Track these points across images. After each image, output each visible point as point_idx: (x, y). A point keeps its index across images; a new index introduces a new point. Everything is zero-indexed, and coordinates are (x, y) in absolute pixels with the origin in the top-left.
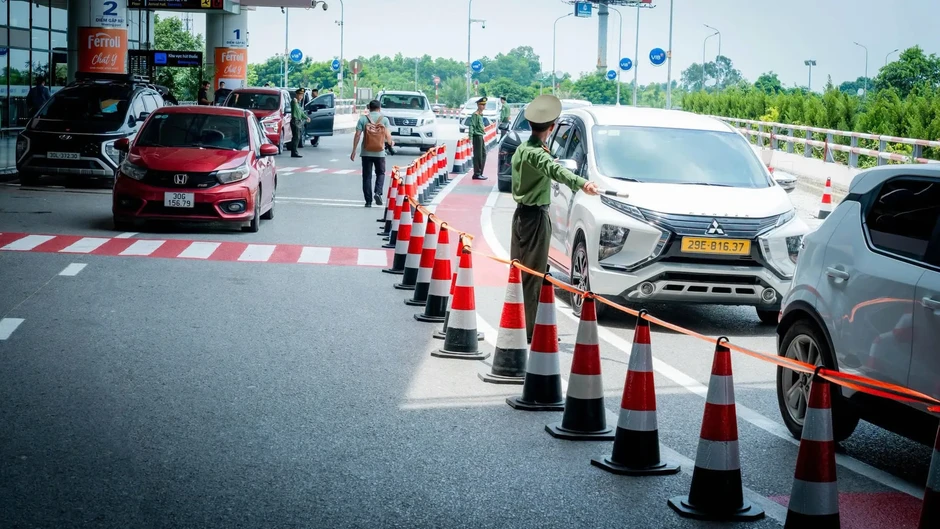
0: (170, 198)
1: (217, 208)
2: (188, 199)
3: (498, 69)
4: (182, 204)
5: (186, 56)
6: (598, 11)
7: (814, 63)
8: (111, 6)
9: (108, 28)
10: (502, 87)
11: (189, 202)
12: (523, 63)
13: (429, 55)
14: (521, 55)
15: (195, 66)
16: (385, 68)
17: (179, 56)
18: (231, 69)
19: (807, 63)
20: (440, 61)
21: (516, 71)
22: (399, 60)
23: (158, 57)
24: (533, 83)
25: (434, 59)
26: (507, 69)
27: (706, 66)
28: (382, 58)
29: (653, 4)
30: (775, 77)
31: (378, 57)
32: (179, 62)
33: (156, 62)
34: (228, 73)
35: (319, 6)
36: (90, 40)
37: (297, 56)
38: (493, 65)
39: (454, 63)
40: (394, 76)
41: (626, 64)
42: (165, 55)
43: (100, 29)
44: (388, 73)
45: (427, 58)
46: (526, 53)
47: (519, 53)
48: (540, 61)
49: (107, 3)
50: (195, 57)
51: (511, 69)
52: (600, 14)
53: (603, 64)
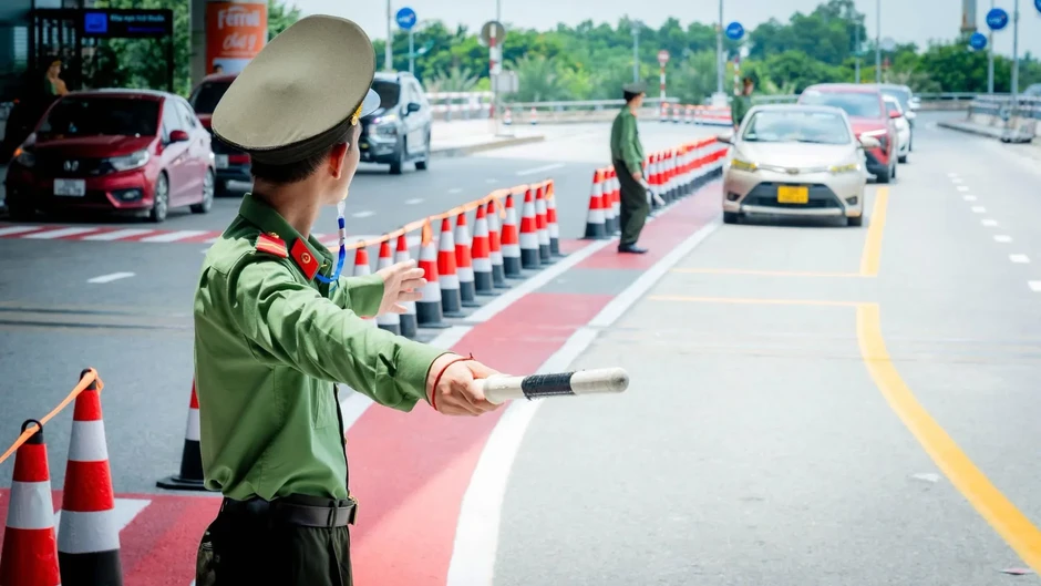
0: (60, 186)
1: (109, 196)
2: (78, 187)
3: (796, 38)
4: (72, 192)
5: (143, 18)
10: (787, 68)
11: (79, 190)
12: (836, 28)
13: (675, 17)
14: (832, 14)
15: (158, 36)
16: (602, 42)
17: (130, 19)
18: (235, 41)
20: (695, 28)
21: (825, 42)
22: (626, 27)
23: (91, 20)
24: (846, 61)
25: (685, 27)
26: (812, 38)
28: (596, 24)
31: (590, 23)
32: (131, 29)
33: (88, 29)
34: (231, 49)
38: (785, 31)
40: (618, 54)
41: (998, 20)
42: (103, 18)
44: (606, 50)
45: (673, 23)
47: (830, 11)
50: (160, 18)
51: (816, 39)
53: (970, 25)
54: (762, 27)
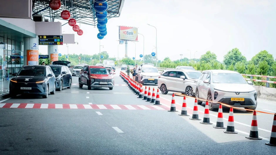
5: (45, 56)
6: (125, 42)
7: (182, 55)
8: (35, 44)
9: (34, 50)
12: (105, 55)
14: (104, 53)
16: (71, 57)
17: (43, 56)
19: (180, 55)
27: (149, 55)
29: (138, 41)
30: (169, 58)
35: (76, 43)
36: (30, 53)
37: (60, 55)
39: (88, 56)
41: (141, 56)
43: (32, 50)
45: (81, 54)
46: (105, 53)
47: (103, 53)
48: (109, 55)
49: (34, 44)
50: (47, 56)
52: (125, 43)
53: (126, 55)
54: (94, 55)
